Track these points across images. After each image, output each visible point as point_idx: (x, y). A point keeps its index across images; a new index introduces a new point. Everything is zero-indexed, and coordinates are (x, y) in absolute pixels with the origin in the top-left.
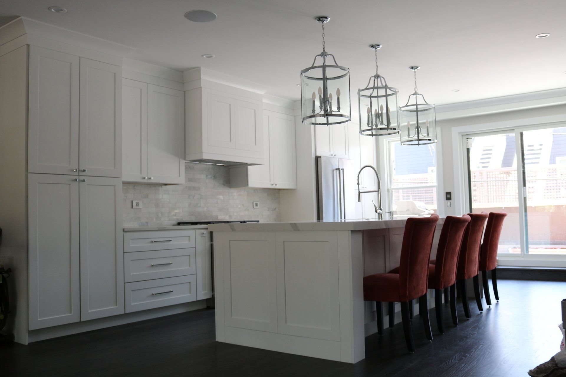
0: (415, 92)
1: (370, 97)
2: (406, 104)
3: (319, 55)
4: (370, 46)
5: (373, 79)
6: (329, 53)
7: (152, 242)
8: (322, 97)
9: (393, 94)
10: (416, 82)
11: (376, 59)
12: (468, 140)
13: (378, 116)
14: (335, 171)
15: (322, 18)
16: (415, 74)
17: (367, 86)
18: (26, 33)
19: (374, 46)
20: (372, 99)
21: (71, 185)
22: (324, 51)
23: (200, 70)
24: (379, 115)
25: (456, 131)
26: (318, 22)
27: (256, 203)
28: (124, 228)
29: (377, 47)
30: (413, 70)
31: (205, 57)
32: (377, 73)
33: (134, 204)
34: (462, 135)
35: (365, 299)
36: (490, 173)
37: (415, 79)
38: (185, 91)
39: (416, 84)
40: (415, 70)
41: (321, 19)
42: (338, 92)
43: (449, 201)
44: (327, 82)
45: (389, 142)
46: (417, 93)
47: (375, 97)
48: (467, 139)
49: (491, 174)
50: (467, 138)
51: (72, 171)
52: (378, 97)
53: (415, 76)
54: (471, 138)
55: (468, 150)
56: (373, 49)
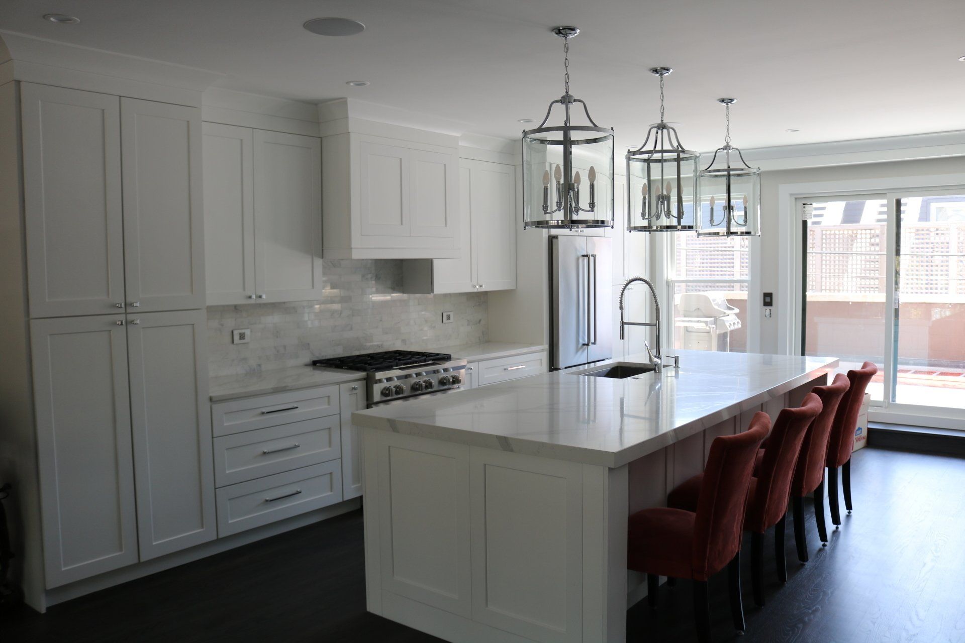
0: (726, 144)
1: (649, 161)
3: (556, 101)
4: (650, 70)
5: (654, 131)
6: (575, 98)
7: (263, 413)
8: (562, 181)
10: (728, 125)
11: (662, 93)
12: (806, 206)
13: (661, 200)
14: (580, 260)
15: (564, 30)
16: (728, 112)
17: (644, 145)
18: (11, 59)
19: (658, 71)
21: (111, 332)
22: (567, 92)
23: (346, 102)
24: (663, 198)
25: (785, 191)
26: (557, 36)
27: (447, 315)
28: (211, 395)
29: (664, 72)
30: (725, 105)
31: (352, 85)
32: (662, 121)
33: (236, 337)
34: (796, 198)
35: (630, 567)
36: (826, 231)
37: (728, 120)
38: (321, 138)
39: (728, 130)
40: (728, 105)
41: (562, 31)
42: (592, 175)
43: (768, 308)
44: (571, 147)
48: (804, 206)
49: (828, 232)
50: (805, 203)
51: (114, 306)
52: (662, 161)
53: (727, 115)
54: (811, 204)
55: (805, 223)
56: (657, 75)
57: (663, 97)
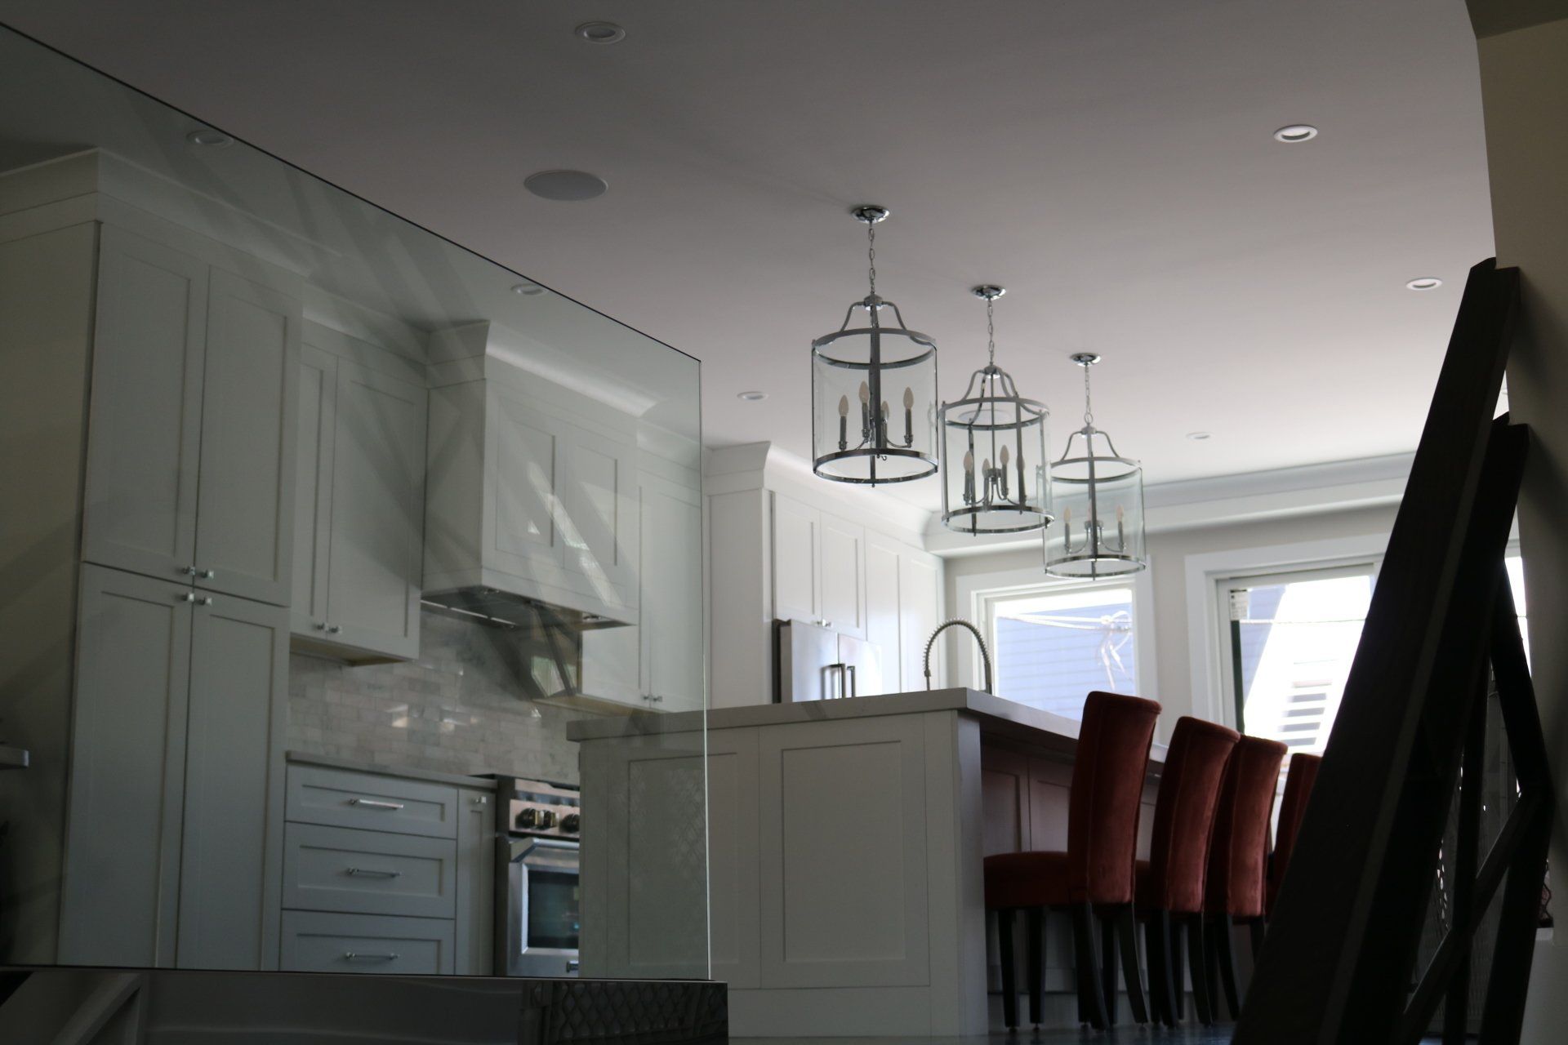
0: (1085, 425)
1: (971, 427)
2: (1062, 456)
3: (859, 303)
4: (974, 290)
5: (980, 376)
6: (884, 300)
7: (353, 804)
9: (1032, 422)
10: (1088, 397)
11: (991, 324)
12: (1235, 594)
13: (992, 478)
14: (828, 673)
15: (869, 211)
16: (1087, 376)
17: (968, 393)
19: (984, 291)
20: (975, 432)
21: (173, 609)
22: (873, 293)
23: (486, 329)
24: (995, 475)
25: (1198, 566)
26: (856, 218)
28: (289, 749)
29: (993, 292)
30: (1081, 365)
31: (519, 291)
32: (991, 363)
34: (1217, 580)
37: (1088, 389)
38: (428, 390)
39: (1088, 403)
40: (1086, 364)
41: (866, 212)
42: (908, 397)
44: (879, 373)
45: (986, 601)
46: (1092, 428)
47: (987, 428)
48: (1233, 594)
50: (1233, 588)
51: (179, 568)
52: (993, 427)
53: (1086, 381)
54: (1245, 591)
55: (1235, 626)
56: (982, 298)
57: (992, 328)
